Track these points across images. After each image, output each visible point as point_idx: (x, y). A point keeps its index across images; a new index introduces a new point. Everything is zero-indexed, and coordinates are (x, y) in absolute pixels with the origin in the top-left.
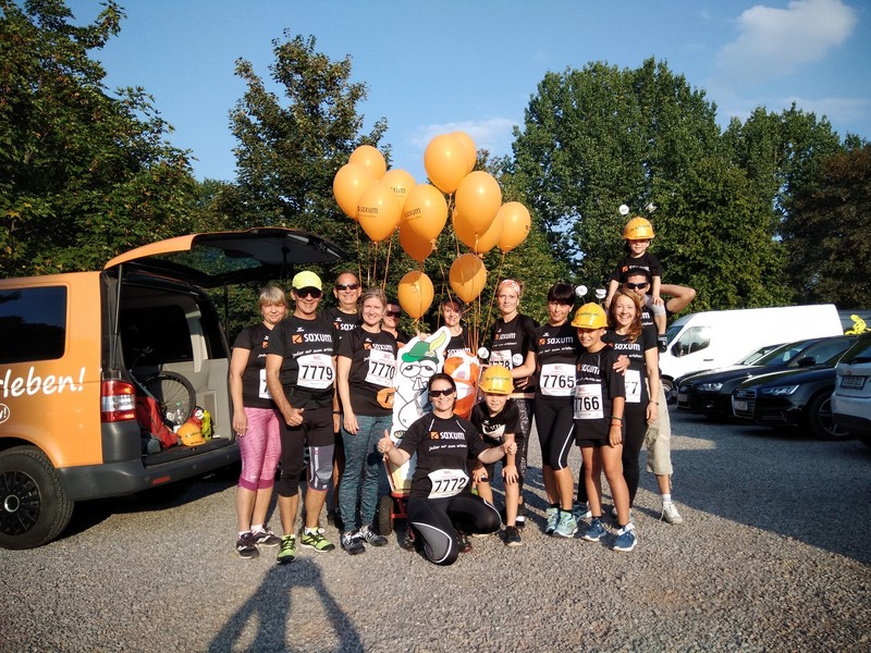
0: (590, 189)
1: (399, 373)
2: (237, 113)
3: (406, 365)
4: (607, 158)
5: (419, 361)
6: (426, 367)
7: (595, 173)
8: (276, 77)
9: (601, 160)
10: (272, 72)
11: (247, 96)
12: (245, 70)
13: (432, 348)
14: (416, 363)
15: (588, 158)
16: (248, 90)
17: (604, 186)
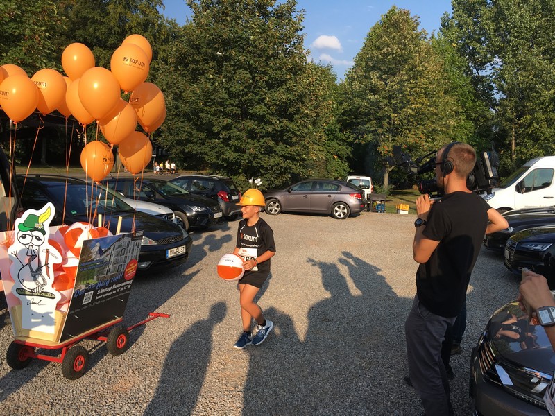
0: (510, 41)
1: (16, 240)
3: (21, 233)
4: (527, 15)
5: (31, 231)
6: (36, 237)
7: (515, 27)
9: (521, 16)
13: (41, 220)
14: (29, 233)
15: (511, 15)
17: (522, 38)
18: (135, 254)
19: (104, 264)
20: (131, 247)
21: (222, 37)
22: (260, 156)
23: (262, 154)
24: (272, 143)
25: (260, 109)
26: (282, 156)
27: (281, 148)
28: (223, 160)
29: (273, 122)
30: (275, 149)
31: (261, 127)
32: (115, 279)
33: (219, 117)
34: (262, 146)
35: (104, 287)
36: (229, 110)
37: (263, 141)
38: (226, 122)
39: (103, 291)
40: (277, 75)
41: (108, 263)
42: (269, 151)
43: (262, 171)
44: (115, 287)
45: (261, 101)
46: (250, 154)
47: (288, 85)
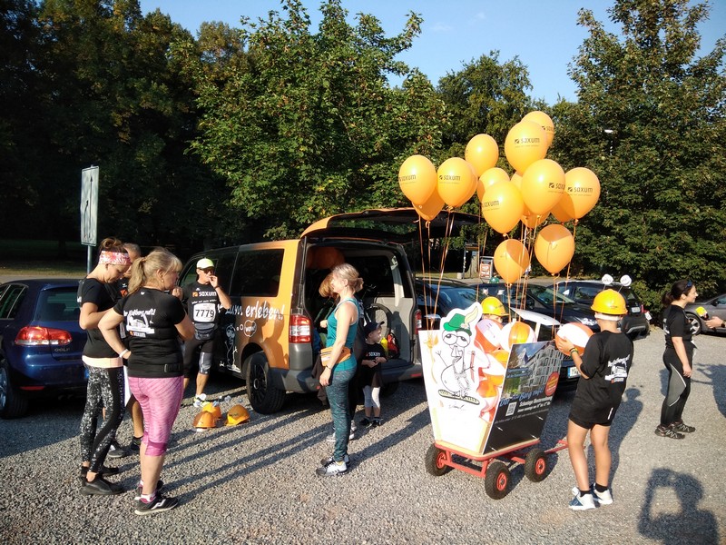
1: (441, 339)
2: (581, 58)
3: (447, 333)
5: (456, 331)
6: (462, 337)
8: (614, 19)
10: (610, 14)
11: (586, 42)
12: (586, 18)
13: (467, 320)
14: (454, 332)
16: (588, 36)
18: (557, 366)
19: (529, 373)
20: (554, 357)
21: (619, 109)
22: (669, 256)
23: (672, 253)
24: (688, 239)
25: (672, 195)
26: (704, 255)
27: (701, 246)
28: (616, 262)
29: (691, 210)
30: (693, 247)
31: (673, 217)
32: (537, 393)
33: (611, 208)
34: (672, 243)
35: (526, 400)
36: (626, 198)
37: (675, 236)
38: (621, 214)
39: (525, 404)
40: (698, 148)
41: (531, 372)
42: (684, 249)
43: (672, 277)
44: (536, 401)
45: (673, 183)
46: (655, 254)
47: (713, 160)
